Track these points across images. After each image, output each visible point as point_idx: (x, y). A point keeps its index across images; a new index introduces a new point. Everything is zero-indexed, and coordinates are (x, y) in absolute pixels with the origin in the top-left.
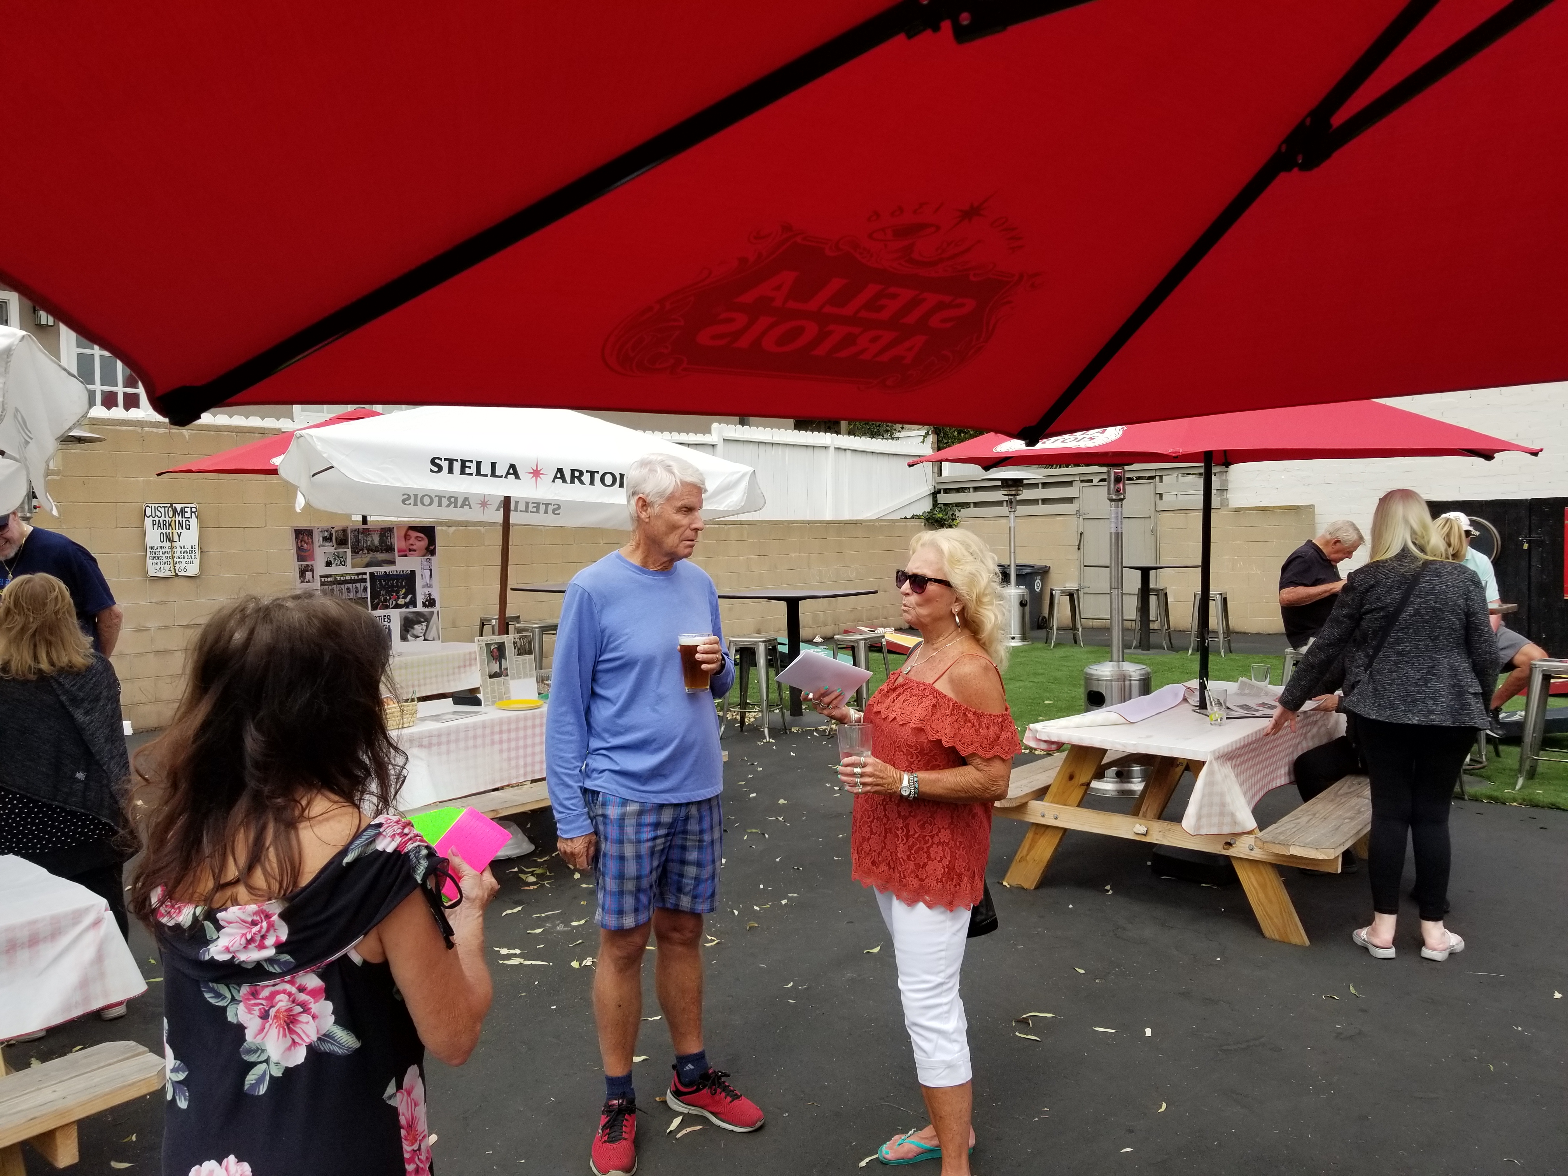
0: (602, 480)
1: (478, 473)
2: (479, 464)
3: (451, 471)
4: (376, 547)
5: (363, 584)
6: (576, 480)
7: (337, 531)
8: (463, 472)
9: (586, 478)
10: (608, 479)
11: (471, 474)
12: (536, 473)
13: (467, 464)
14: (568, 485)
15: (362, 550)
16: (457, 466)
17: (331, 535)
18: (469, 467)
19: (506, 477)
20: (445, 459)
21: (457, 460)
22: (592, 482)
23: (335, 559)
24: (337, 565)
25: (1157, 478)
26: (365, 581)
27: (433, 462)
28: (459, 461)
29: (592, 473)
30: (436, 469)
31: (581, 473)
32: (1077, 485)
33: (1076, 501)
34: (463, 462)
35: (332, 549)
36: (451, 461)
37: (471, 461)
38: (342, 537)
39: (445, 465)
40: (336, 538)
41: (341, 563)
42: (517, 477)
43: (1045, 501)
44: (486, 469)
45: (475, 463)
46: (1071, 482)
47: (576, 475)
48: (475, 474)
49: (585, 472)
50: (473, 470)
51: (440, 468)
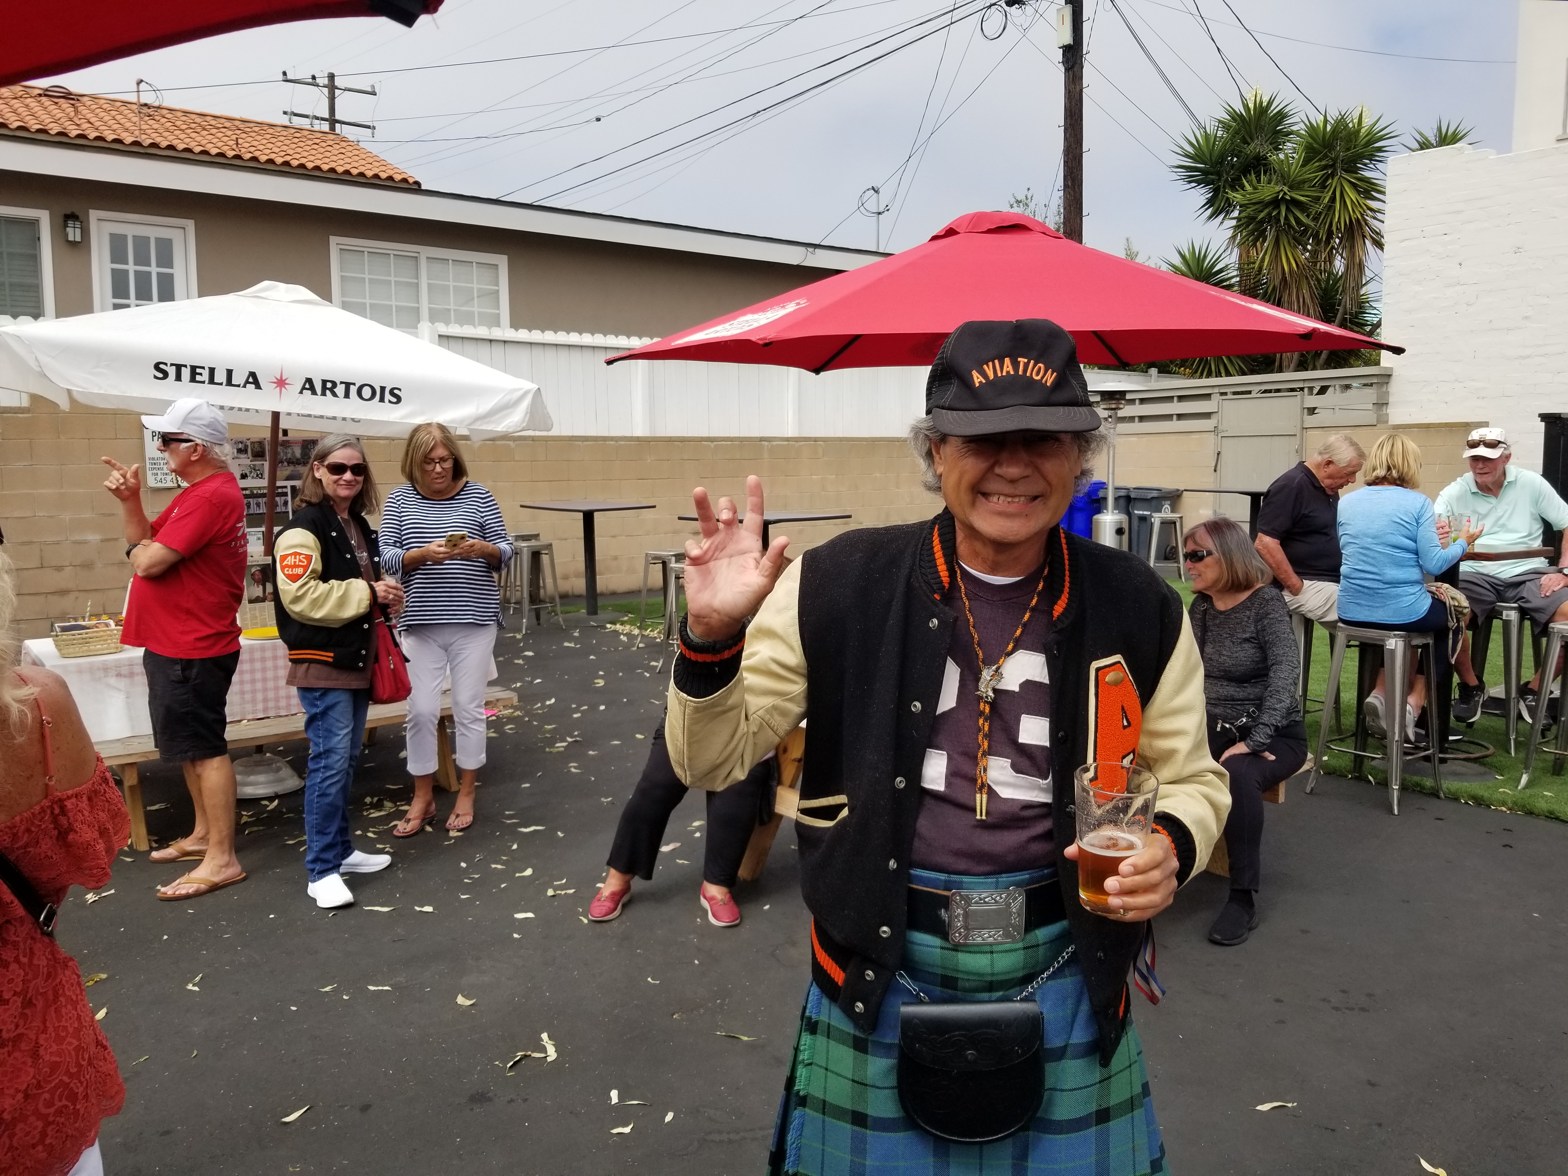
0: (359, 393)
1: (212, 381)
2: (212, 371)
3: (178, 378)
4: (298, 460)
5: (283, 498)
6: (328, 392)
7: (252, 443)
8: (193, 379)
9: (340, 390)
10: (367, 392)
11: (203, 382)
12: (281, 383)
13: (198, 370)
14: (319, 398)
15: (282, 462)
16: (186, 373)
17: (246, 446)
18: (201, 374)
19: (244, 386)
20: (172, 365)
21: (185, 366)
22: (347, 395)
23: (251, 472)
24: (253, 477)
25: (1306, 390)
26: (285, 494)
27: (157, 367)
28: (189, 367)
29: (348, 385)
30: (160, 375)
31: (334, 384)
32: (1216, 398)
33: (1213, 416)
34: (193, 369)
35: (248, 462)
36: (179, 367)
37: (203, 368)
38: (259, 449)
39: (172, 371)
40: (252, 450)
41: (257, 475)
42: (258, 386)
43: (1180, 417)
44: (221, 377)
45: (207, 370)
46: (1209, 395)
47: (329, 387)
48: (207, 382)
49: (338, 383)
50: (205, 376)
51: (166, 375)
